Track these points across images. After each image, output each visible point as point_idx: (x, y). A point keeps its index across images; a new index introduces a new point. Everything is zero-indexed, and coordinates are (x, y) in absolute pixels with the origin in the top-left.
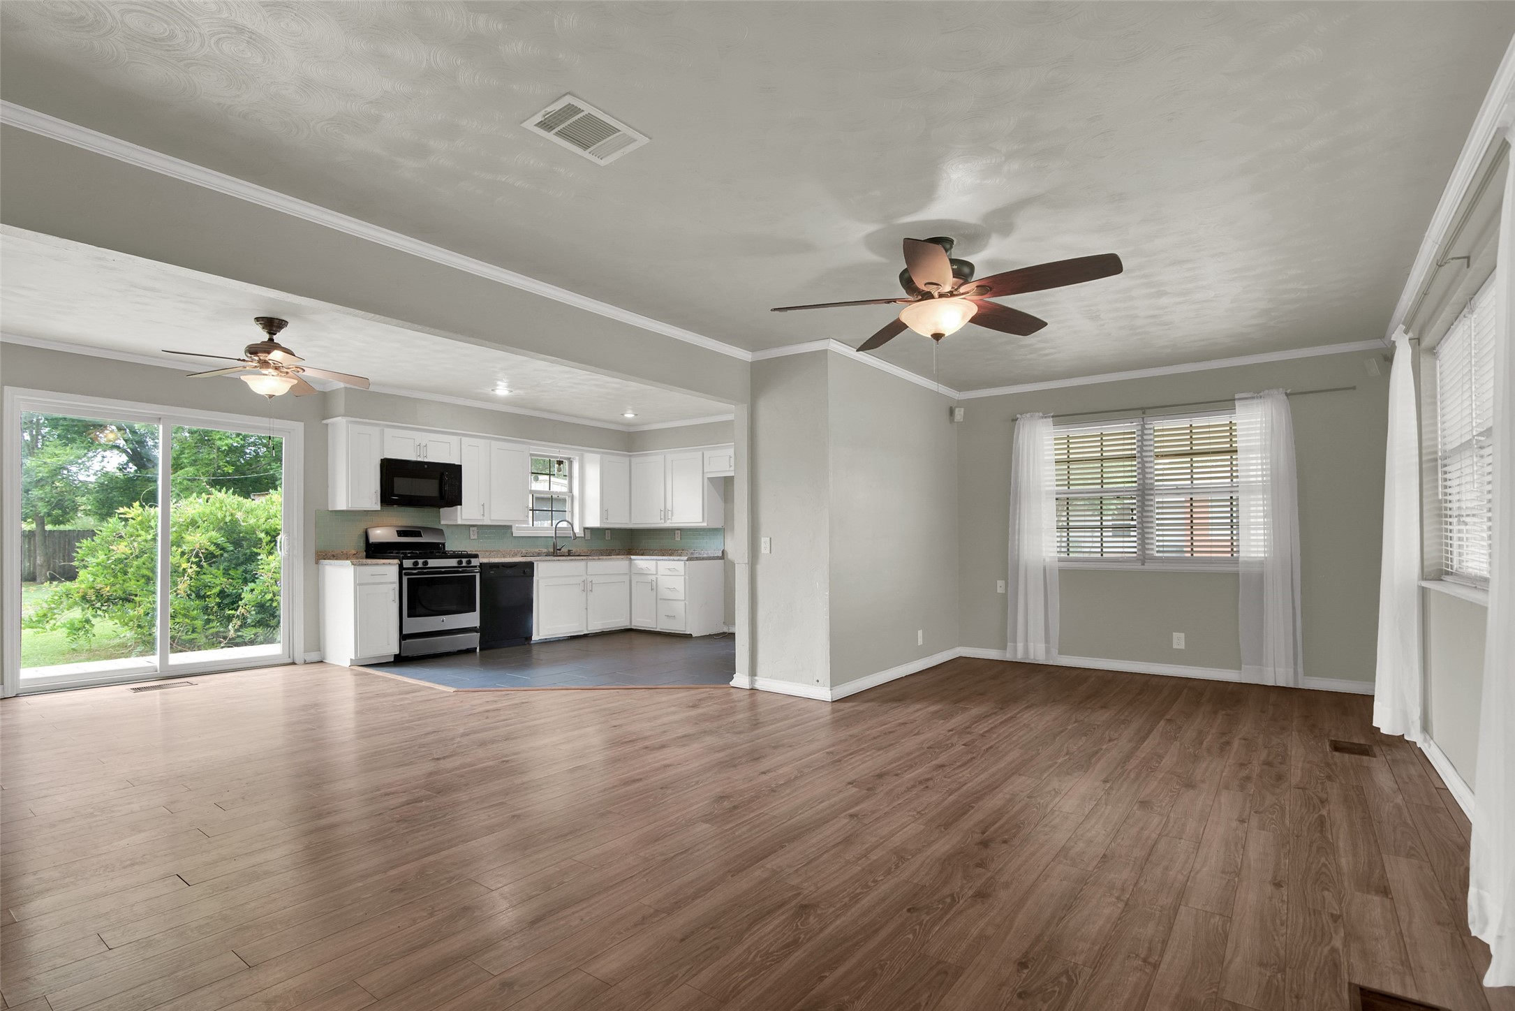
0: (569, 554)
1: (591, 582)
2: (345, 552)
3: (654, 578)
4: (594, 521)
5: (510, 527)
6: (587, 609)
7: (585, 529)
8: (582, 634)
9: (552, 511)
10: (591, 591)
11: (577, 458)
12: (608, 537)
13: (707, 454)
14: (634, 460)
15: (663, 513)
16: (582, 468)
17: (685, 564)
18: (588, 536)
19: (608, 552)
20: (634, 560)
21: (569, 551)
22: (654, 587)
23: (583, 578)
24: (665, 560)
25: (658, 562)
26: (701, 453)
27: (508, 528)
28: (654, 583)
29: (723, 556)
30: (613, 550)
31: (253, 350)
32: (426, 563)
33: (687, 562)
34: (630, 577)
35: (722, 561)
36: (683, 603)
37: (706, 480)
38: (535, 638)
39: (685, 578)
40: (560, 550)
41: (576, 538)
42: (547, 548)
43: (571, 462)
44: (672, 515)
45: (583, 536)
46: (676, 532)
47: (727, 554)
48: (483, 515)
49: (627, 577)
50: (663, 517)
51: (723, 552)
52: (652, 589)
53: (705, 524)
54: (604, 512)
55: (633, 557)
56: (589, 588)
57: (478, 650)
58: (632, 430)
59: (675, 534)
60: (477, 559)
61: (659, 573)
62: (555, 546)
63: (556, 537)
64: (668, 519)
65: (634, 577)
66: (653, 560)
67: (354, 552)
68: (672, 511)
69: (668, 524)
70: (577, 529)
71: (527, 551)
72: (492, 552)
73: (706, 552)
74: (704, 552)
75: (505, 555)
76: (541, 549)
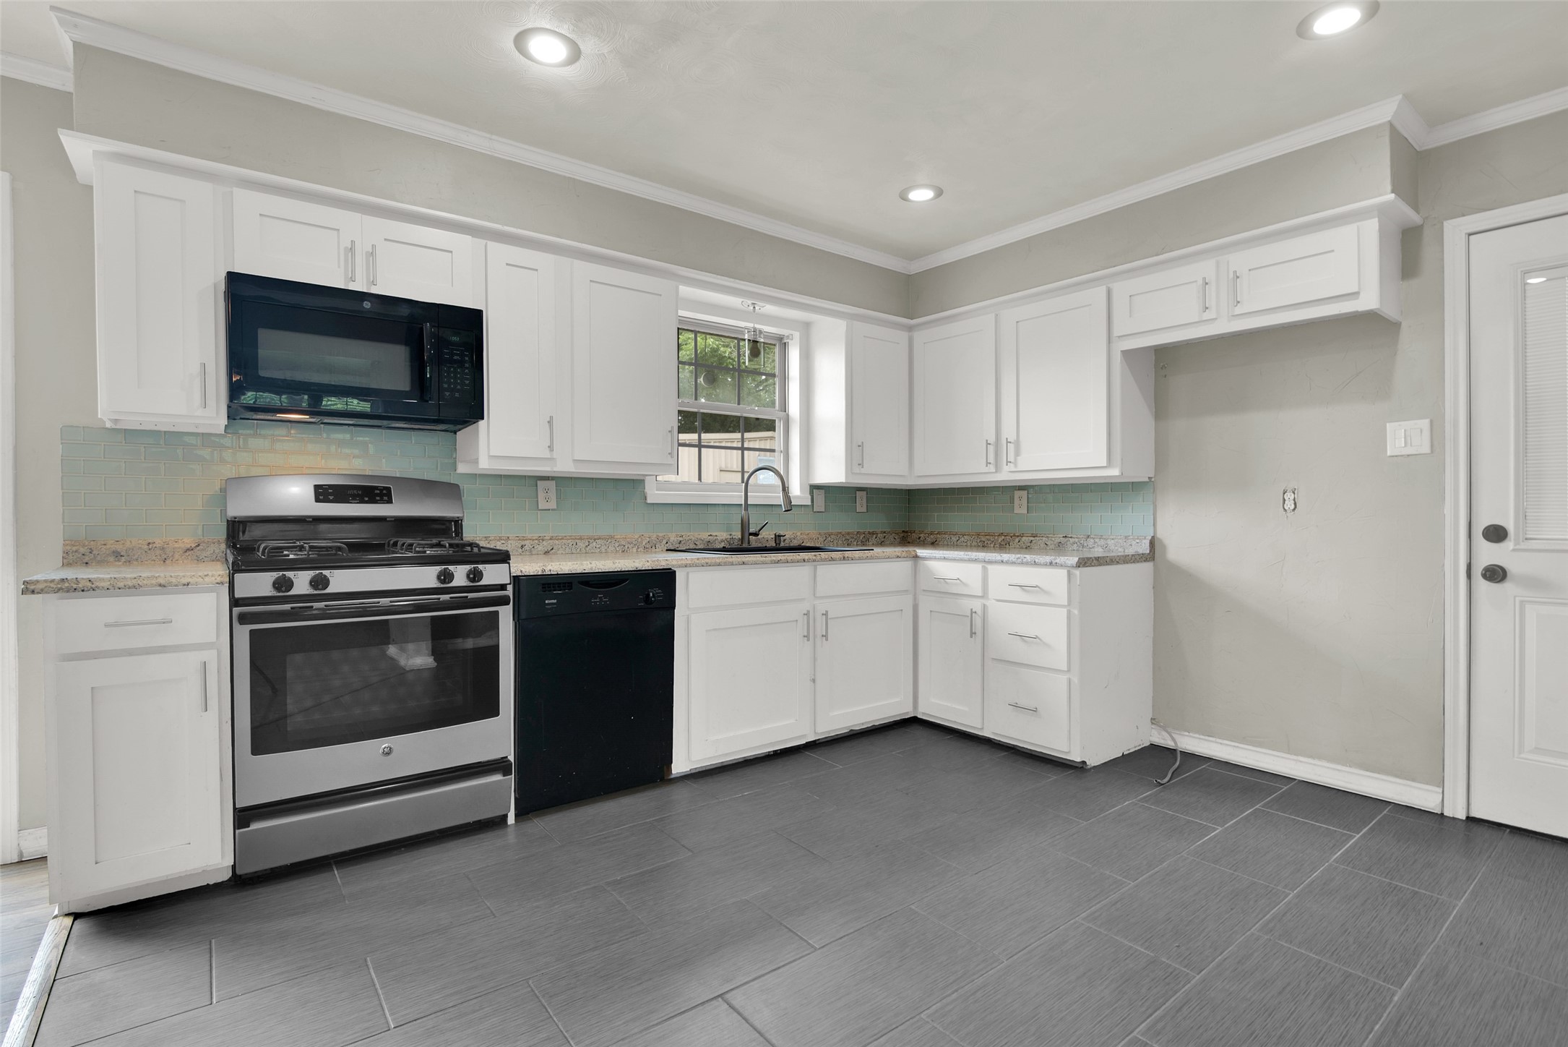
0: (778, 546)
1: (826, 614)
2: (159, 542)
3: (977, 605)
4: (832, 471)
5: (642, 481)
6: (814, 681)
7: (814, 488)
8: (803, 742)
9: (743, 449)
10: (825, 636)
11: (797, 335)
12: (861, 505)
13: (1122, 289)
14: (919, 336)
15: (991, 448)
16: (807, 358)
17: (1069, 574)
18: (820, 504)
19: (864, 540)
20: (925, 559)
21: (778, 537)
22: (977, 627)
23: (805, 606)
24: (1007, 563)
25: (989, 567)
26: (1101, 291)
27: (635, 484)
28: (978, 621)
29: (1153, 552)
30: (873, 533)
32: (320, 582)
33: (1077, 572)
34: (915, 599)
35: (1148, 566)
36: (1064, 678)
37: (1117, 358)
38: (680, 766)
39: (1069, 612)
40: (756, 534)
41: (790, 507)
42: (728, 529)
43: (784, 346)
44: (1017, 453)
45: (809, 503)
46: (1017, 494)
47: (1164, 547)
48: (551, 448)
49: (907, 602)
50: (991, 459)
51: (1152, 543)
52: (973, 634)
53: (1114, 472)
54: (856, 450)
55: (921, 552)
56: (820, 630)
57: (511, 819)
58: (915, 267)
59: (1012, 501)
60: (503, 567)
61: (991, 594)
62: (744, 525)
63: (747, 505)
64: (1008, 462)
65: (926, 605)
66: (976, 561)
67: (188, 542)
68: (1017, 444)
69: (1005, 475)
70: (796, 489)
71: (681, 539)
72: (595, 540)
73: (1102, 542)
74: (1095, 542)
75: (626, 547)
76: (714, 534)
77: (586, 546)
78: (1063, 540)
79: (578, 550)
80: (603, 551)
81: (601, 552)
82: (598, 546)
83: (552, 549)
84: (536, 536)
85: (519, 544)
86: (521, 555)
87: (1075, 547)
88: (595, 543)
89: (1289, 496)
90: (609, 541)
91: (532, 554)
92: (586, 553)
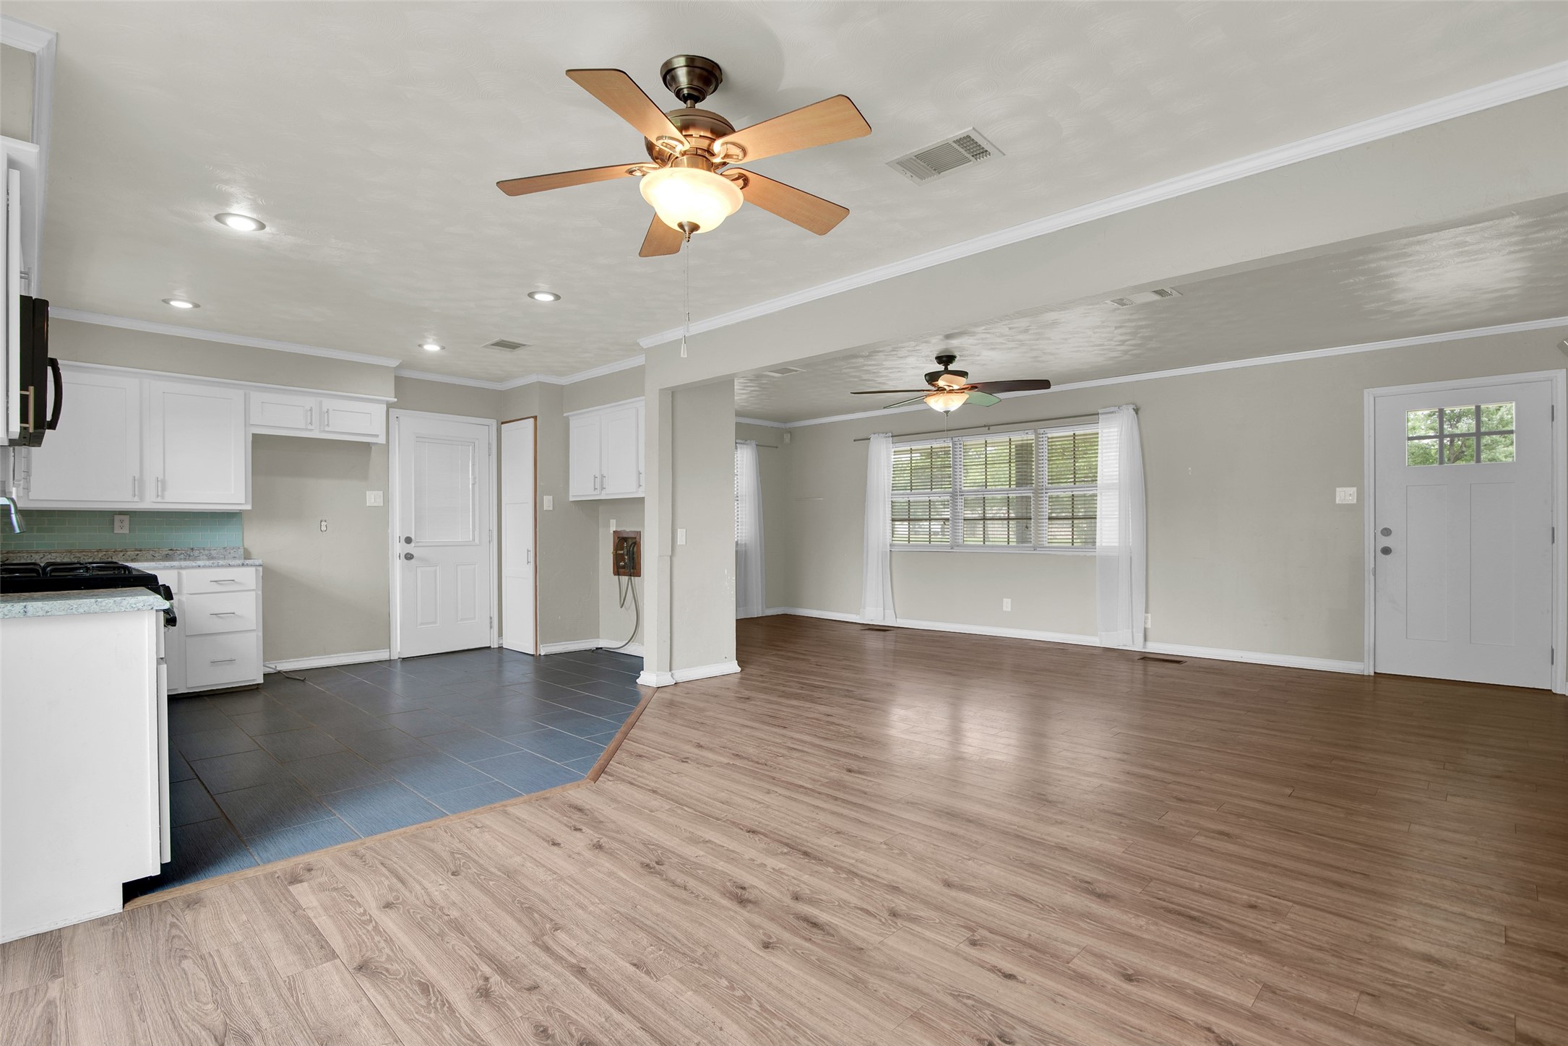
15: (138, 483)
25: (184, 572)
26: (240, 393)
37: (249, 436)
44: (164, 489)
50: (137, 492)
59: (112, 523)
64: (158, 495)
66: (172, 567)
68: (164, 482)
73: (207, 552)
74: (200, 553)
78: (170, 552)
87: (182, 556)
89: (323, 523)
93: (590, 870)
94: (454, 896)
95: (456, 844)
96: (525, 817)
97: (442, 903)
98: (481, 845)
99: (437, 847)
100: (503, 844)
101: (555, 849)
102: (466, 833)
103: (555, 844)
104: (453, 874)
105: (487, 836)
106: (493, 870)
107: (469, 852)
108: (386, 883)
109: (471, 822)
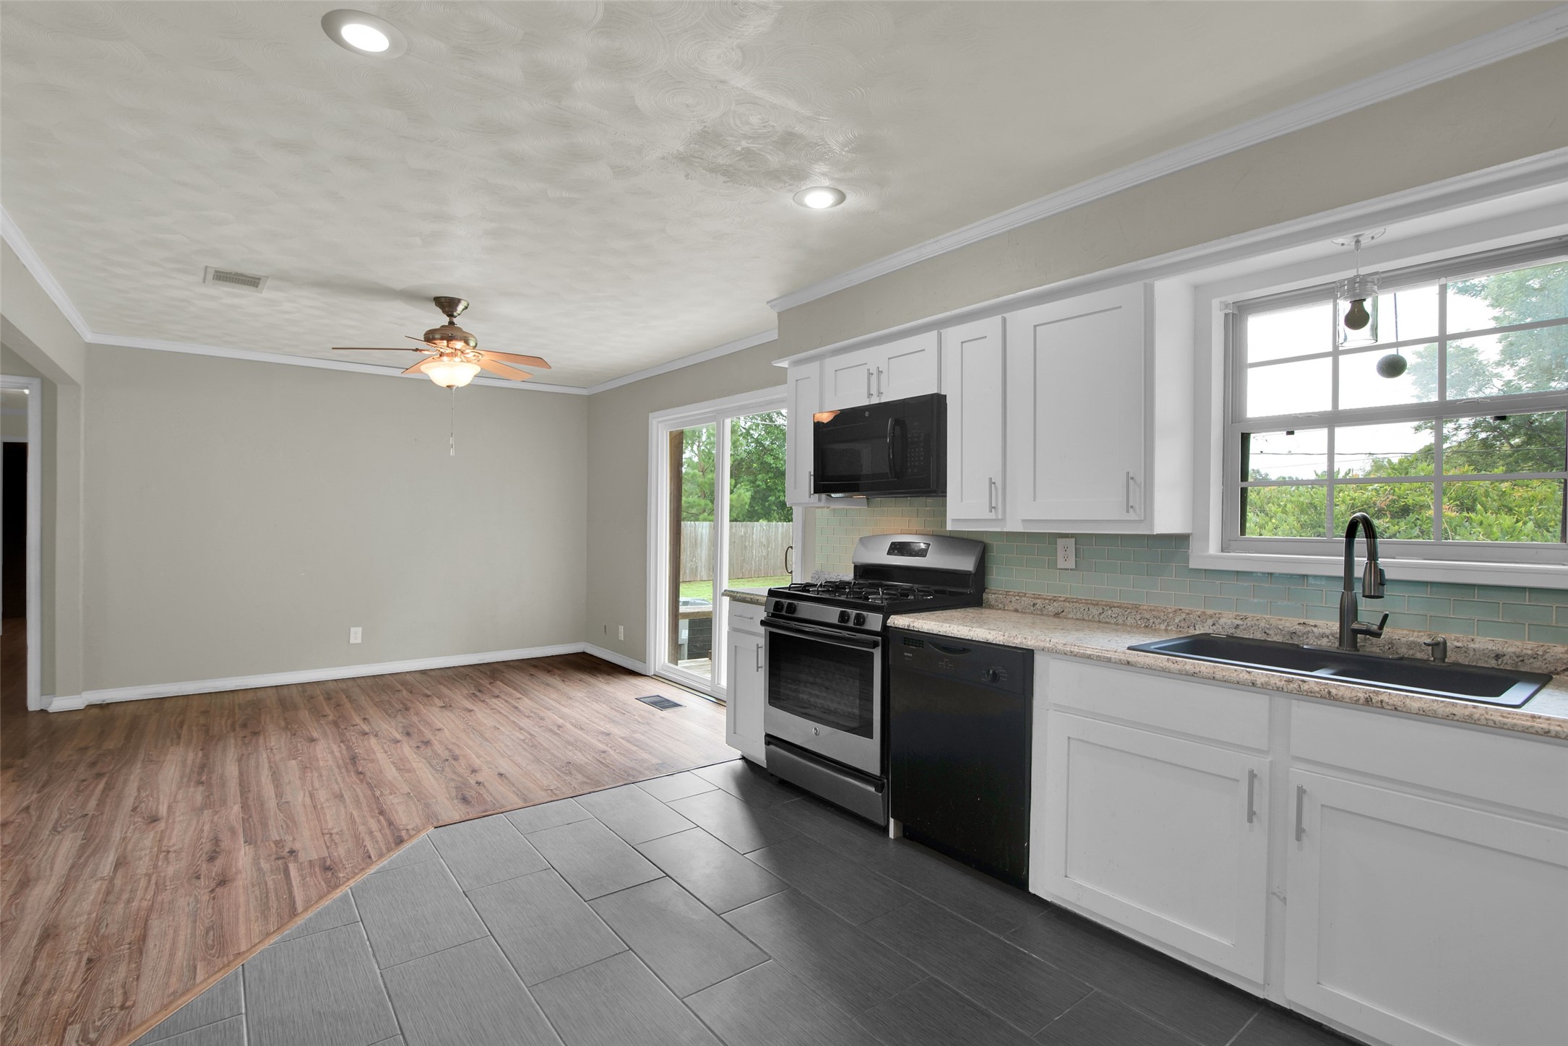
23: (1255, 762)
31: (430, 337)
48: (994, 509)
71: (1239, 622)
72: (1110, 608)
75: (1151, 621)
76: (1312, 622)
77: (1100, 614)
79: (1091, 617)
80: (1121, 621)
81: (1117, 624)
82: (1114, 616)
83: (1063, 611)
84: (1050, 595)
85: (1031, 602)
86: (1032, 613)
88: (1110, 612)
90: (1129, 611)
91: (1042, 615)
92: (1099, 622)
93: (489, 759)
94: (570, 754)
95: (568, 778)
96: (512, 795)
97: (576, 752)
98: (550, 777)
99: (580, 777)
100: (536, 777)
101: (502, 771)
102: (560, 786)
103: (501, 775)
104: (570, 763)
105: (545, 783)
106: (546, 763)
107: (559, 773)
108: (608, 761)
109: (555, 794)
